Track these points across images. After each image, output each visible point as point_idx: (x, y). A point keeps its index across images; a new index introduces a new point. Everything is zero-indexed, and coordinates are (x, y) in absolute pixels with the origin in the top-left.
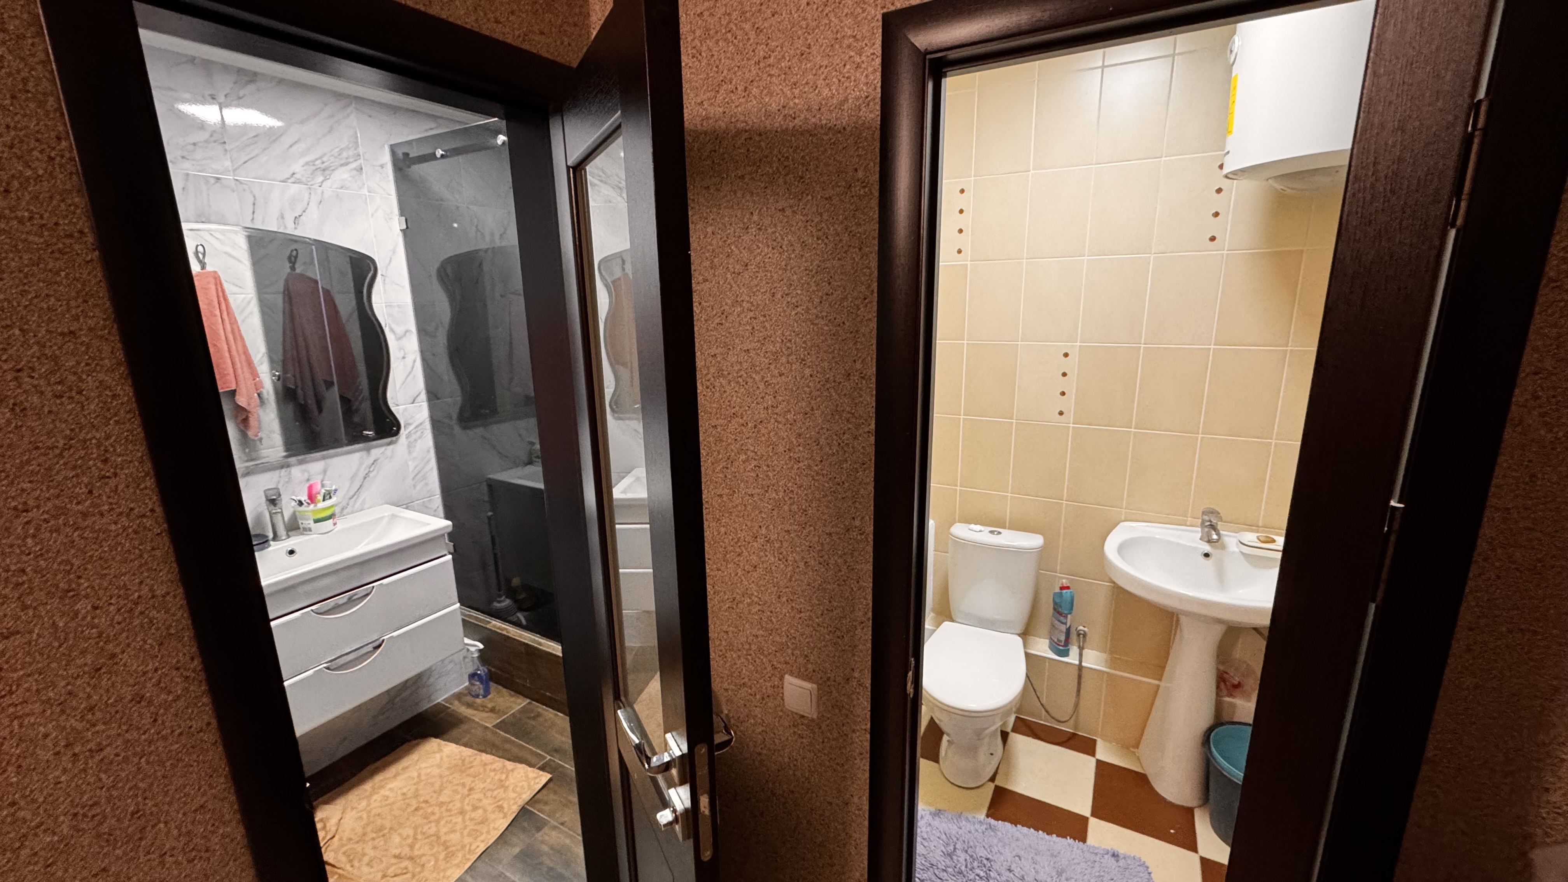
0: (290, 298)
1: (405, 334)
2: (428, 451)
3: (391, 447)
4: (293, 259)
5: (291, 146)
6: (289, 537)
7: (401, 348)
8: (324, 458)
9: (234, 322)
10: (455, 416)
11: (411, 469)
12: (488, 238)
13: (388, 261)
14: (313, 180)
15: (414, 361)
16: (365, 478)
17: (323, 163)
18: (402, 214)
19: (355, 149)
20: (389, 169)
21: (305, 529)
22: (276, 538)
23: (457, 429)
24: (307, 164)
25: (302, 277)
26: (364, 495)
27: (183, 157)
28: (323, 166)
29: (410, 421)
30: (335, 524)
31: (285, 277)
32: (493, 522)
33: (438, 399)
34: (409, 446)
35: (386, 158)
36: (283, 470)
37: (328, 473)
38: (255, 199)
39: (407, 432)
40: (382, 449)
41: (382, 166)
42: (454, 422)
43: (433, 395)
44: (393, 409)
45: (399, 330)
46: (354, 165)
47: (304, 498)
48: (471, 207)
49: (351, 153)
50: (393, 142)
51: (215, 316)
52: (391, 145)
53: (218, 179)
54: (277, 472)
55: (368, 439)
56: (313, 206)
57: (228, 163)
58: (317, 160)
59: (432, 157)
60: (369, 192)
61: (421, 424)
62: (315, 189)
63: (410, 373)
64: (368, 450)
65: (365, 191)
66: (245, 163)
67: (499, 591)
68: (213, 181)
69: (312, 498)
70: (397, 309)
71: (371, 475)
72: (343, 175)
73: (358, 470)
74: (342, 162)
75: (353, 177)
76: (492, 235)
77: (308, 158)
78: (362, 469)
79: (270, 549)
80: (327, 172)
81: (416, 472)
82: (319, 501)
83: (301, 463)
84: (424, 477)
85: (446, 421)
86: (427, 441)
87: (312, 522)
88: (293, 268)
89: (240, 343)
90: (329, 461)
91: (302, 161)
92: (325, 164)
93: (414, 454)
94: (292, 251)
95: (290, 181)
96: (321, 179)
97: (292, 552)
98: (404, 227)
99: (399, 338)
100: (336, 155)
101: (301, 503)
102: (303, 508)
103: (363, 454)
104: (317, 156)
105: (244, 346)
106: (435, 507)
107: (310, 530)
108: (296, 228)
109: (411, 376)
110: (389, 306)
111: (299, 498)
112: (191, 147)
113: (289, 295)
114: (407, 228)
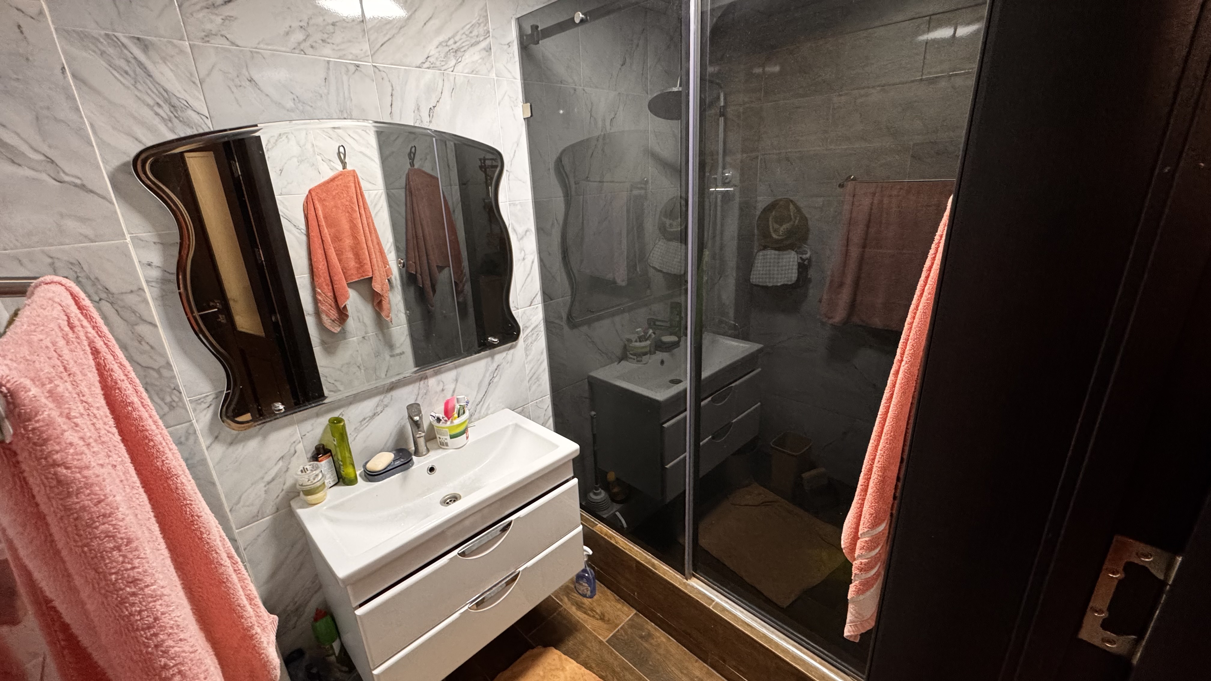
0: (411, 192)
1: (525, 234)
2: (542, 353)
3: (512, 351)
4: (412, 155)
5: (425, 24)
6: (428, 450)
7: (522, 250)
8: (456, 367)
9: (369, 217)
10: (565, 317)
11: (527, 372)
12: (600, 123)
13: (512, 156)
14: (446, 64)
15: (533, 262)
16: (490, 384)
17: (455, 43)
18: (526, 99)
19: (485, 25)
20: (515, 48)
21: (442, 444)
22: (417, 453)
23: (566, 328)
24: (440, 44)
25: (421, 173)
26: (489, 401)
27: (323, 41)
28: (455, 47)
29: (527, 325)
30: (467, 438)
31: (406, 172)
32: (595, 420)
33: (552, 300)
34: (526, 349)
35: (513, 34)
36: (422, 382)
37: (459, 380)
38: (393, 90)
39: (525, 335)
40: (504, 354)
41: (509, 45)
42: (564, 323)
43: (547, 296)
44: (514, 313)
45: (521, 230)
46: (483, 45)
47: (441, 415)
48: (585, 88)
49: (481, 30)
50: (519, 16)
51: (355, 211)
52: (518, 19)
53: (358, 66)
54: (417, 384)
55: (492, 346)
56: (446, 93)
57: (366, 47)
58: (449, 39)
59: (568, 24)
60: (497, 76)
61: (537, 326)
62: (448, 74)
63: (529, 275)
64: (492, 356)
65: (493, 75)
66: (382, 45)
67: (597, 484)
68: (352, 68)
69: (448, 413)
70: (519, 207)
71: (495, 380)
72: (472, 57)
73: (484, 376)
74: (473, 41)
75: (483, 59)
76: (604, 120)
77: (441, 38)
78: (488, 375)
79: (413, 467)
80: (459, 54)
81: (530, 375)
82: (455, 419)
83: (436, 374)
84: (538, 379)
85: (557, 321)
86: (541, 343)
87: (448, 437)
88: (412, 164)
89: (374, 235)
90: (460, 370)
91: (436, 42)
92: (458, 44)
93: (530, 358)
94: (412, 147)
95: (425, 65)
96: (453, 62)
97: (432, 469)
98: (529, 115)
99: (520, 239)
100: (467, 33)
101: (439, 420)
102: (441, 424)
103: (489, 359)
104: (450, 35)
105: (377, 237)
106: (546, 407)
107: (447, 445)
108: (430, 122)
109: (529, 279)
110: (512, 204)
111: (437, 415)
112: (330, 28)
113: (409, 190)
114: (532, 116)
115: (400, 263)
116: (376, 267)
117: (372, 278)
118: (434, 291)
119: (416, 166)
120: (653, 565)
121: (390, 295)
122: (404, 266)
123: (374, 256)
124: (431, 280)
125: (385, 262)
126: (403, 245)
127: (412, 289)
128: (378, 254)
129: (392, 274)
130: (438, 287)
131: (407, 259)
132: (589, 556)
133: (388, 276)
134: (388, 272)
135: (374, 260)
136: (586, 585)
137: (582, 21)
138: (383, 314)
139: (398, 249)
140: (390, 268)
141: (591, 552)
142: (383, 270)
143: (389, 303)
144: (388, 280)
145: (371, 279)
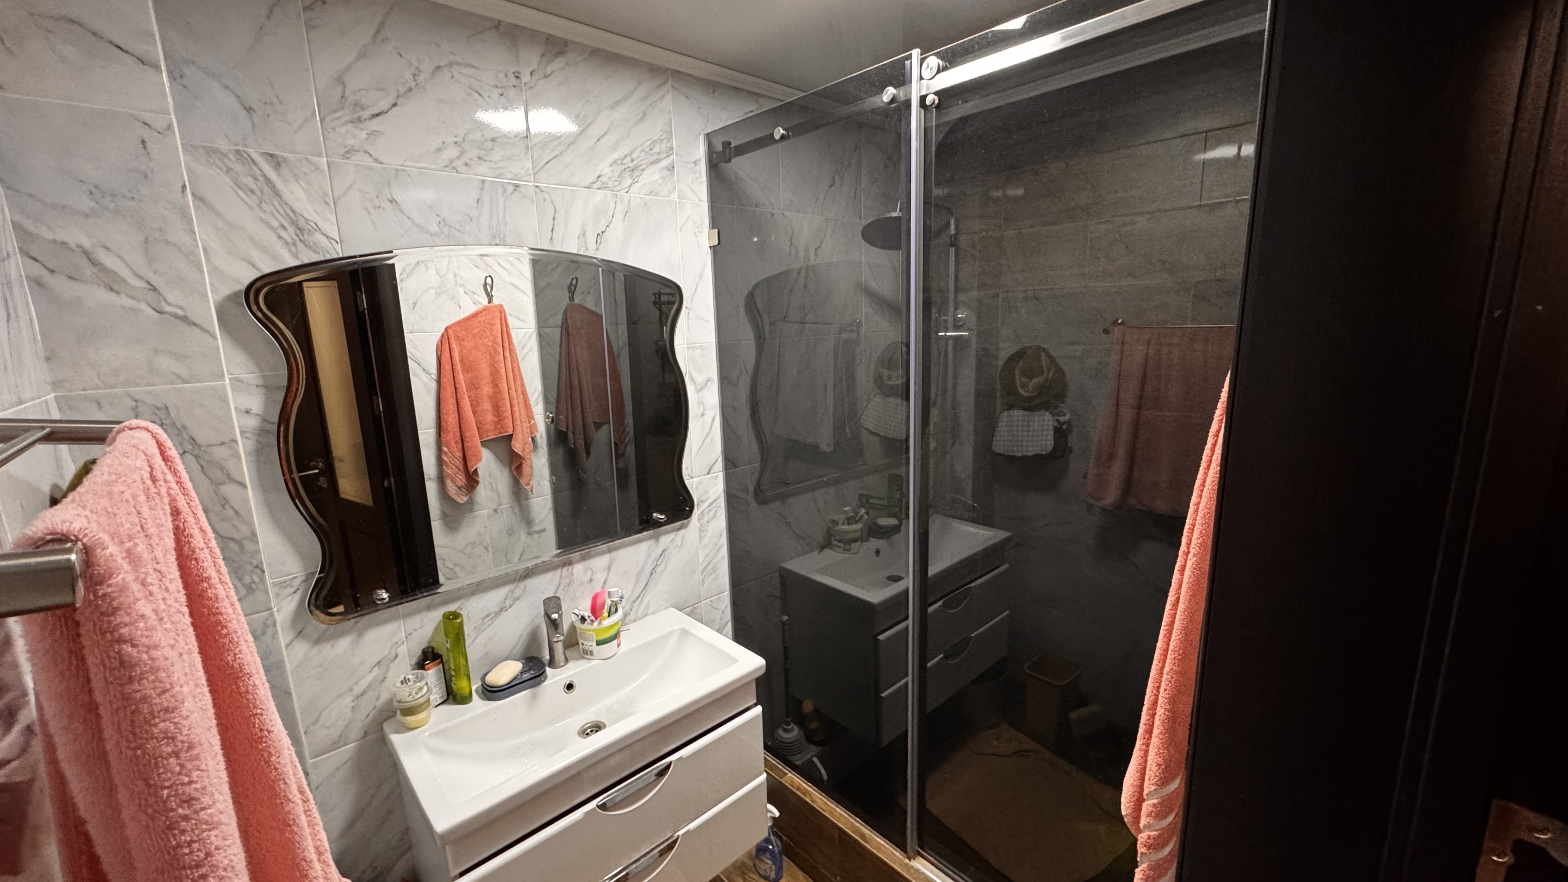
0: (568, 334)
1: (706, 385)
2: (721, 535)
3: (682, 532)
4: (573, 288)
5: (598, 140)
6: (567, 660)
7: (701, 403)
8: (610, 551)
9: (514, 360)
10: (751, 489)
11: (701, 559)
12: (802, 253)
13: (693, 289)
14: (620, 184)
15: (714, 419)
16: (651, 574)
17: (632, 160)
18: (714, 223)
19: (669, 141)
20: (703, 168)
21: (585, 652)
22: (552, 663)
23: (753, 504)
24: (615, 162)
25: (582, 308)
26: (649, 597)
27: (479, 158)
28: (632, 165)
29: (703, 498)
30: (619, 645)
31: (564, 307)
32: (787, 628)
33: (736, 467)
34: (701, 530)
35: (701, 151)
36: (565, 569)
37: (613, 568)
38: (555, 212)
39: (699, 512)
40: (672, 535)
41: (696, 163)
42: (750, 498)
43: (730, 462)
44: (687, 482)
45: (700, 379)
46: (665, 163)
47: (587, 613)
48: (785, 212)
49: (664, 146)
50: (709, 131)
51: (499, 353)
52: (708, 135)
53: (517, 186)
54: (559, 571)
55: (658, 524)
56: (618, 217)
57: (529, 165)
58: (626, 156)
59: (768, 140)
60: (679, 198)
61: (716, 500)
62: (622, 196)
63: (708, 435)
64: (657, 537)
65: (675, 197)
66: (548, 162)
67: (788, 717)
68: (510, 189)
69: (596, 611)
70: (699, 351)
71: (659, 569)
72: (652, 176)
73: (646, 562)
74: (654, 158)
75: (663, 178)
76: (807, 250)
77: (616, 155)
78: (650, 562)
79: (547, 683)
80: (636, 173)
81: (704, 564)
82: (604, 619)
83: (584, 558)
84: (714, 570)
85: (741, 494)
86: (720, 523)
87: (594, 643)
88: (572, 299)
89: (518, 382)
90: (614, 554)
91: (610, 160)
92: (635, 162)
93: (705, 542)
94: (573, 279)
95: (595, 186)
96: (629, 181)
97: (570, 687)
98: (716, 242)
99: (699, 390)
100: (647, 150)
101: (583, 619)
102: (586, 626)
103: (652, 542)
104: (627, 152)
105: (523, 385)
106: (723, 608)
107: (591, 653)
108: (597, 249)
109: (709, 439)
110: (691, 347)
111: (582, 613)
112: (489, 144)
113: (566, 330)
114: (719, 244)
115: (548, 418)
116: (518, 422)
117: (512, 435)
118: (588, 453)
119: (576, 301)
120: (863, 836)
121: (533, 457)
122: (552, 422)
123: (516, 408)
124: (585, 439)
125: (530, 416)
126: (553, 397)
127: (561, 451)
128: (522, 406)
129: (537, 431)
130: (593, 452)
131: (558, 413)
132: (774, 819)
133: (532, 433)
134: (533, 429)
135: (517, 414)
136: (770, 862)
137: (783, 137)
138: (523, 482)
139: (546, 400)
140: (535, 424)
141: (777, 814)
142: (526, 425)
143: (531, 467)
144: (533, 439)
145: (510, 437)
